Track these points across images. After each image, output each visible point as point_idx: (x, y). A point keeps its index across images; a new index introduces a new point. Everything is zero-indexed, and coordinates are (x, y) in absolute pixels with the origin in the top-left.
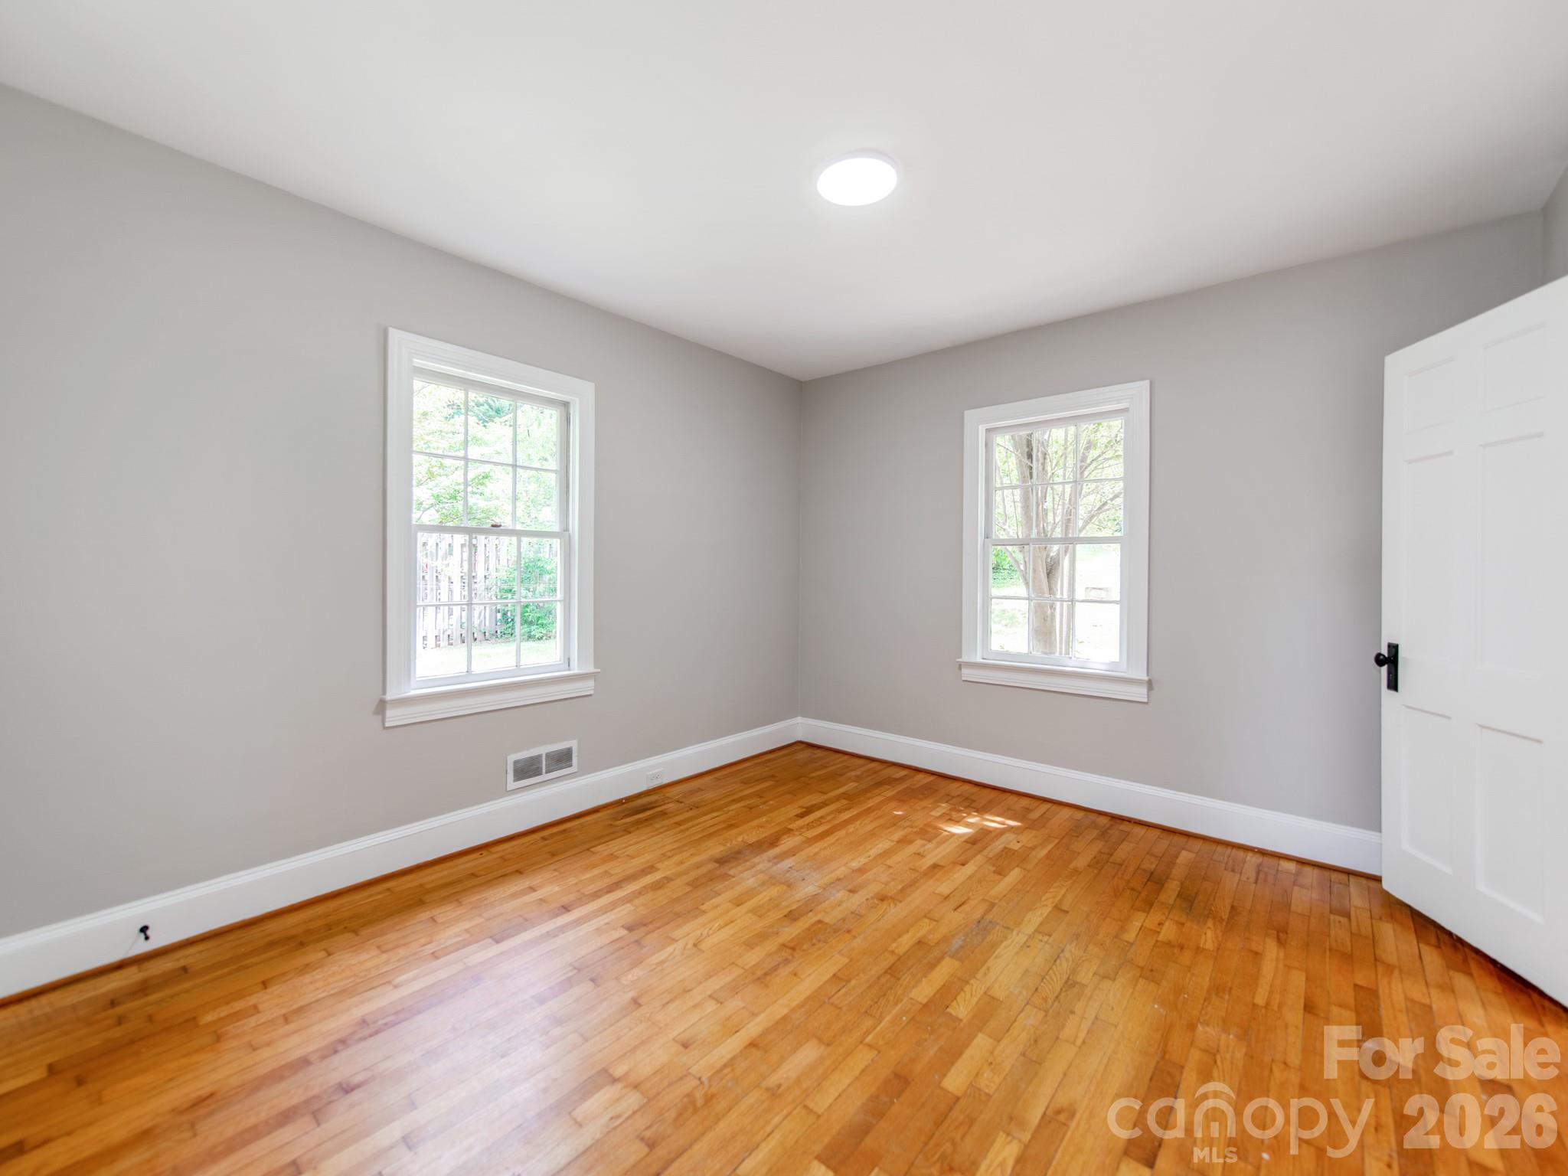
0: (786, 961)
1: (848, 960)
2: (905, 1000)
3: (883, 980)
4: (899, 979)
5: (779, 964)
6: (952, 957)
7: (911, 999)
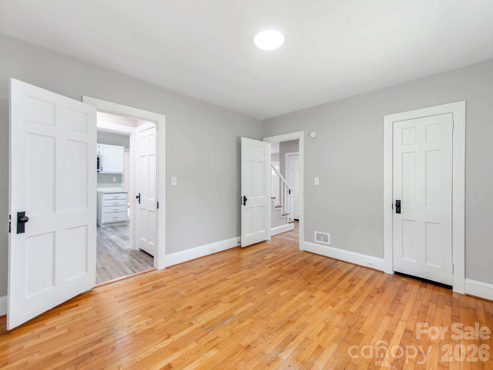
0: (291, 316)
1: (270, 316)
2: (255, 303)
3: (260, 309)
4: (255, 309)
5: (293, 315)
6: (234, 315)
7: (253, 303)
